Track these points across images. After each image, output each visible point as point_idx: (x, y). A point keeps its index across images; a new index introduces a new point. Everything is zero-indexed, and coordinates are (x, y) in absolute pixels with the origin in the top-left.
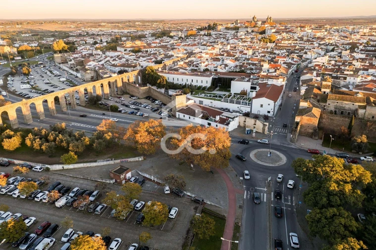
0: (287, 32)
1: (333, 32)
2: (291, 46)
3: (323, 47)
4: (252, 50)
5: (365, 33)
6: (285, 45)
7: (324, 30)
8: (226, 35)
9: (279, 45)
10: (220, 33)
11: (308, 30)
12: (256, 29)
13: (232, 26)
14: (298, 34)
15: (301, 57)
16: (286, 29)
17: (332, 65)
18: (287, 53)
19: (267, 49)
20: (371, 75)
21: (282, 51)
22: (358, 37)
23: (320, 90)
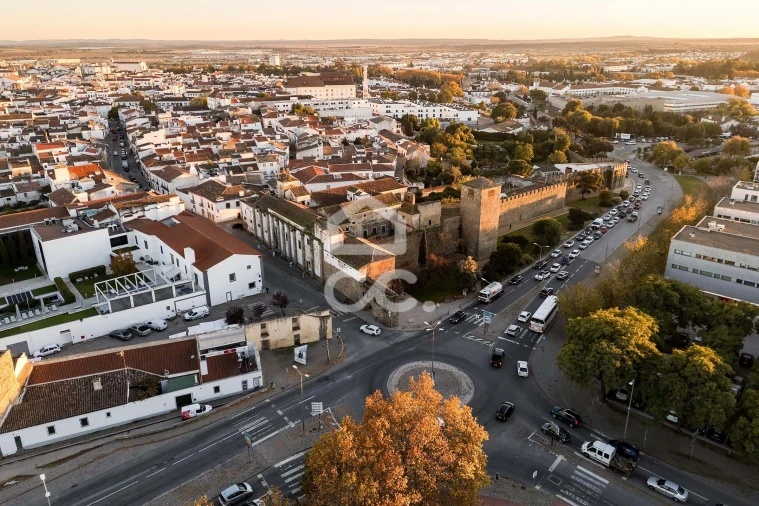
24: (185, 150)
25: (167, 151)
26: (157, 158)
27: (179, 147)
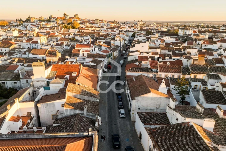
0: (90, 23)
2: (94, 33)
4: (46, 38)
6: (89, 31)
9: (82, 31)
15: (109, 43)
18: (92, 40)
19: (69, 36)
21: (86, 38)
24: (160, 60)
25: (146, 58)
26: (137, 63)
27: (156, 57)
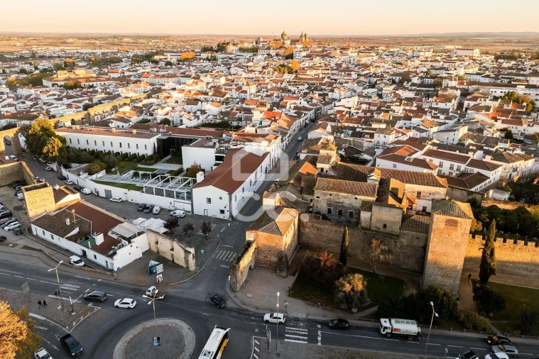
0: (323, 57)
1: (385, 57)
2: (316, 79)
3: (362, 79)
4: (255, 86)
5: (427, 58)
6: (309, 77)
7: (373, 54)
8: (238, 59)
9: (301, 76)
10: (231, 56)
11: (352, 54)
12: (281, 52)
13: (250, 46)
14: (337, 59)
15: (324, 96)
16: (323, 51)
17: (363, 111)
19: (281, 84)
20: (414, 128)
21: (301, 87)
22: (417, 62)
23: (315, 165)
